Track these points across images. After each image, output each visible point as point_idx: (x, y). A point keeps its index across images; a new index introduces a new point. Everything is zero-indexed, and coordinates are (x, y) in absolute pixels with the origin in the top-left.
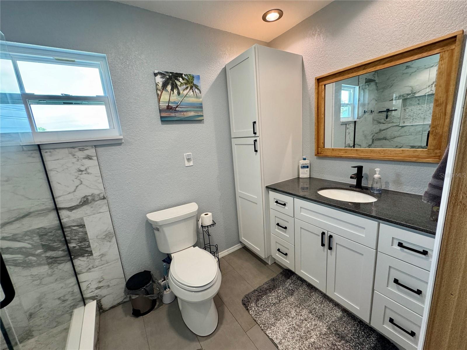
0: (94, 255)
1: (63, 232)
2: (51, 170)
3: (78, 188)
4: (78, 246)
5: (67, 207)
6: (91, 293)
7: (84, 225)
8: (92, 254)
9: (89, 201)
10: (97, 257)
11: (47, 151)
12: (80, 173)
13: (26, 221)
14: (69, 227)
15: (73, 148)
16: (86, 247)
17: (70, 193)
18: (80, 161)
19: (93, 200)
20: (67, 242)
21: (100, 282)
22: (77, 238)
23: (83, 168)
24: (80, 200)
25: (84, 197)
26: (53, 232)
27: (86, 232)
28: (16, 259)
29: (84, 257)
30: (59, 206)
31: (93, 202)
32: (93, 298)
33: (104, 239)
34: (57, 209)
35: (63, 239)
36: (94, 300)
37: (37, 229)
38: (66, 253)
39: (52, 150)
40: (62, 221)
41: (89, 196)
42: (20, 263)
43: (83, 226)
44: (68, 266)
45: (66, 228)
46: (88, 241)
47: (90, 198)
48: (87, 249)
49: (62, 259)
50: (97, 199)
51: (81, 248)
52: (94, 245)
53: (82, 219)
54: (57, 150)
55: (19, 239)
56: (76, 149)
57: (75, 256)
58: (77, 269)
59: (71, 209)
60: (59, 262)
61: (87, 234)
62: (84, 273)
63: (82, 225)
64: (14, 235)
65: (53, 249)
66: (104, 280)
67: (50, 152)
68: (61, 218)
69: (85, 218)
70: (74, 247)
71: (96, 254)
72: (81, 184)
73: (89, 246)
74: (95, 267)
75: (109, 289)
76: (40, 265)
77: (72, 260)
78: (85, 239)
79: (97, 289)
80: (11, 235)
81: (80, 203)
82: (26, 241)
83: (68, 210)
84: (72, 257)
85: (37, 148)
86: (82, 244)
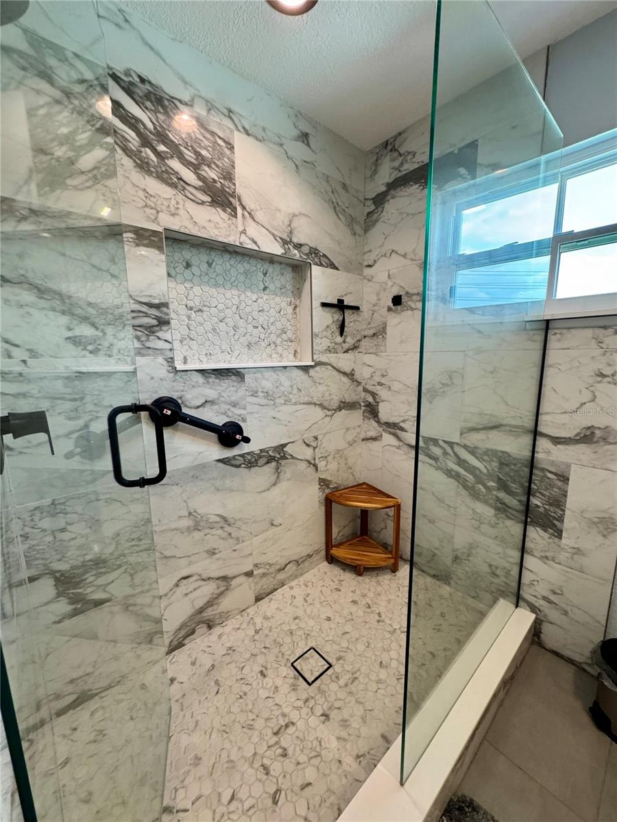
0: (564, 541)
1: (531, 473)
2: (551, 366)
3: (585, 406)
4: (544, 508)
5: (552, 435)
6: (533, 598)
7: (568, 479)
8: (560, 536)
9: (595, 439)
10: (567, 547)
11: (557, 331)
12: (599, 379)
13: (494, 434)
14: (543, 470)
15: (605, 327)
16: (554, 518)
17: (565, 412)
18: (608, 354)
19: (604, 439)
20: (529, 492)
21: (554, 593)
22: (548, 494)
23: (607, 371)
24: (578, 431)
25: (589, 428)
26: (519, 465)
27: (566, 492)
28: (467, 478)
29: (545, 531)
30: (541, 429)
31: (602, 444)
32: (533, 608)
33: (594, 523)
34: (535, 433)
35: (527, 484)
36: (533, 611)
37: (502, 452)
38: (523, 508)
39: (564, 331)
40: (536, 455)
41: (599, 428)
42: (468, 486)
43: (565, 479)
44: (517, 529)
45: (537, 468)
46: (564, 511)
47: (598, 433)
48: (555, 522)
49: (514, 512)
50: (611, 441)
51: (546, 514)
52: (569, 523)
53: (568, 466)
54: (573, 331)
55: (477, 455)
56: (611, 331)
57: (532, 521)
58: (528, 544)
59: (557, 441)
60: (508, 514)
61: (566, 496)
62: (535, 556)
63: (564, 477)
64: (476, 448)
65: (509, 492)
66: (562, 594)
67: (561, 334)
68: (536, 450)
69: (573, 468)
70: (538, 506)
71: (567, 540)
72: (593, 400)
73: (561, 519)
74: (557, 561)
75: (564, 617)
76: (486, 502)
77: (526, 524)
78: (559, 502)
79: (545, 598)
80: (473, 446)
81: (576, 436)
82: (484, 463)
83: (551, 441)
84: (529, 520)
85: (544, 326)
86: (552, 509)
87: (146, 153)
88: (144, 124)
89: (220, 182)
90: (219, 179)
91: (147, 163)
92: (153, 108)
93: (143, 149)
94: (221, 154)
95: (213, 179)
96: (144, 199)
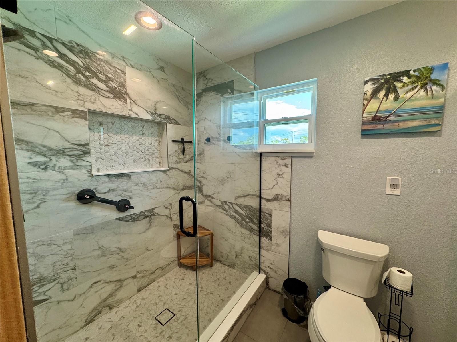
0: (273, 241)
1: (260, 214)
2: (263, 171)
3: (275, 186)
4: (266, 228)
5: (266, 198)
6: (265, 268)
7: (272, 216)
8: (271, 240)
9: (279, 199)
10: (274, 244)
11: (264, 157)
12: (278, 176)
13: (247, 198)
14: (264, 212)
15: (278, 157)
16: (269, 232)
17: (269, 189)
18: (280, 167)
19: (281, 199)
20: (260, 222)
21: (272, 264)
22: (266, 222)
23: (280, 173)
24: (273, 196)
25: (277, 195)
26: (256, 211)
27: (272, 221)
28: (239, 219)
29: (267, 238)
30: (262, 196)
31: (281, 201)
32: (266, 273)
33: (281, 232)
34: (260, 197)
35: (259, 219)
36: (265, 274)
37: (250, 206)
38: (259, 229)
39: (266, 157)
40: (261, 207)
41: (280, 195)
42: (239, 222)
43: (271, 216)
44: (257, 238)
45: (262, 212)
46: (272, 229)
47: (280, 197)
48: (270, 234)
49: (256, 232)
50: (284, 200)
51: (266, 231)
52: (274, 234)
53: (272, 210)
54: (269, 157)
55: (241, 208)
56: (280, 158)
57: (262, 235)
58: (262, 245)
59: (268, 200)
60: (254, 233)
61: (272, 223)
62: (264, 250)
63: (271, 215)
64: (241, 205)
65: (254, 223)
66: (274, 264)
67: (266, 158)
68: (261, 204)
69: (273, 211)
70: (264, 228)
71: (274, 241)
72: (277, 184)
73: (271, 233)
74: (271, 250)
75: (275, 274)
76: (246, 229)
77: (260, 236)
78: (270, 226)
79: (269, 267)
80: (239, 204)
81: (273, 198)
82: (244, 211)
83: (266, 200)
84: (261, 234)
85: (259, 155)
86: (268, 228)
87: (79, 76)
88: (78, 64)
89: (118, 88)
90: (118, 86)
91: (80, 81)
92: (83, 57)
93: (77, 75)
94: (119, 76)
95: (115, 87)
96: (77, 96)
